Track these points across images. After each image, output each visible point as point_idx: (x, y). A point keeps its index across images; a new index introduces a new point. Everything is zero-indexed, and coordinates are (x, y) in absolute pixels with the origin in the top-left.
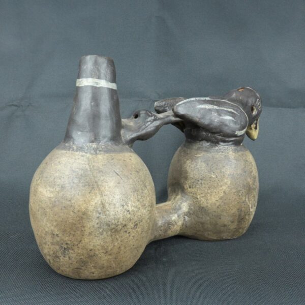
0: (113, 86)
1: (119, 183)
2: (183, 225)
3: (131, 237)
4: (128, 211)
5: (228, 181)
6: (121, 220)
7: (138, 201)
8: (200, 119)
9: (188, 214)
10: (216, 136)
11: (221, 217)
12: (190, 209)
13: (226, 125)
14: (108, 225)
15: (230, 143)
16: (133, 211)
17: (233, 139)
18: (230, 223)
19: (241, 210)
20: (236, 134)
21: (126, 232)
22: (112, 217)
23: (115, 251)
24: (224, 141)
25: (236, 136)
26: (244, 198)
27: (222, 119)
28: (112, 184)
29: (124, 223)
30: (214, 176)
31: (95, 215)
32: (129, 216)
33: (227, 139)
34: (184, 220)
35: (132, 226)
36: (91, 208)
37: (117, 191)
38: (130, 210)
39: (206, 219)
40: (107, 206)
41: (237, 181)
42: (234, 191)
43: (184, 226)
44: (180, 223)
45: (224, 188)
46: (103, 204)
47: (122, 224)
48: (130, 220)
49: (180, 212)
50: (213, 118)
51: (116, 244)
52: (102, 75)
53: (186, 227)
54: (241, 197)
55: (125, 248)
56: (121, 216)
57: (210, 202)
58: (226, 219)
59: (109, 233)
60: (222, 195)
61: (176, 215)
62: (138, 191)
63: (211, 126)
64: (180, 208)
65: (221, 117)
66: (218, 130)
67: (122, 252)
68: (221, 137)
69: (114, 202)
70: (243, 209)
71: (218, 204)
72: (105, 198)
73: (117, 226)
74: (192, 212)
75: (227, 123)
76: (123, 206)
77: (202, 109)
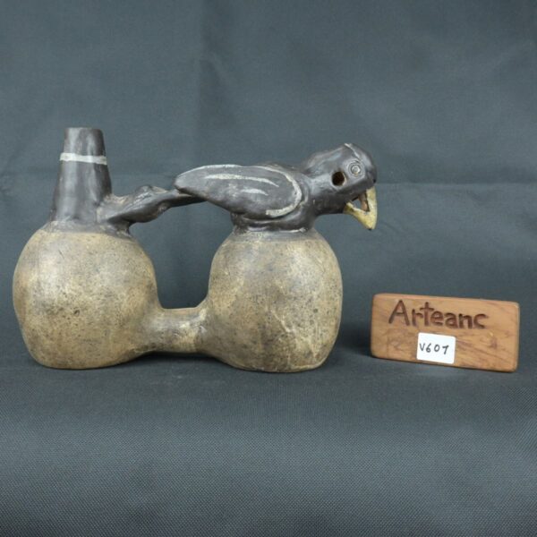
0: (99, 160)
1: (59, 263)
2: (197, 338)
3: (72, 325)
4: (64, 294)
5: (241, 281)
6: (56, 301)
7: (80, 285)
8: (208, 193)
9: (205, 324)
10: (242, 217)
11: (237, 332)
12: (207, 317)
13: (250, 202)
14: (44, 305)
15: (263, 228)
16: (70, 294)
17: (266, 222)
18: (250, 344)
19: (264, 327)
20: (267, 214)
21: (64, 317)
22: (46, 297)
23: (56, 336)
24: (254, 226)
25: (269, 218)
26: (266, 309)
27: (244, 193)
28: (51, 262)
29: (60, 306)
30: (227, 273)
31: (32, 293)
32: (65, 299)
33: (257, 222)
34: (200, 331)
35: (72, 311)
36: (29, 285)
37: (55, 271)
38: (67, 292)
39: (221, 333)
40: (42, 285)
41: (254, 281)
42: (248, 295)
43: (199, 340)
44: (193, 334)
45: (236, 290)
46: (39, 282)
47: (57, 307)
48: (68, 304)
49: (195, 320)
50: (230, 192)
51: (55, 328)
52: (89, 149)
53: (202, 342)
54: (261, 306)
55: (67, 335)
56: (55, 297)
57: (222, 308)
58: (243, 338)
59: (45, 314)
60: (234, 299)
61: (188, 323)
62: (83, 274)
63: (228, 203)
64: (197, 315)
65: (243, 191)
66: (239, 209)
67: (64, 340)
68: (247, 219)
69: (49, 281)
70: (267, 324)
71: (230, 312)
72: (42, 276)
73: (53, 307)
74: (208, 322)
75: (252, 198)
76: (58, 287)
77: (212, 180)
